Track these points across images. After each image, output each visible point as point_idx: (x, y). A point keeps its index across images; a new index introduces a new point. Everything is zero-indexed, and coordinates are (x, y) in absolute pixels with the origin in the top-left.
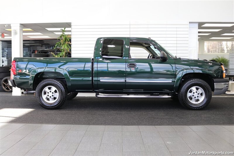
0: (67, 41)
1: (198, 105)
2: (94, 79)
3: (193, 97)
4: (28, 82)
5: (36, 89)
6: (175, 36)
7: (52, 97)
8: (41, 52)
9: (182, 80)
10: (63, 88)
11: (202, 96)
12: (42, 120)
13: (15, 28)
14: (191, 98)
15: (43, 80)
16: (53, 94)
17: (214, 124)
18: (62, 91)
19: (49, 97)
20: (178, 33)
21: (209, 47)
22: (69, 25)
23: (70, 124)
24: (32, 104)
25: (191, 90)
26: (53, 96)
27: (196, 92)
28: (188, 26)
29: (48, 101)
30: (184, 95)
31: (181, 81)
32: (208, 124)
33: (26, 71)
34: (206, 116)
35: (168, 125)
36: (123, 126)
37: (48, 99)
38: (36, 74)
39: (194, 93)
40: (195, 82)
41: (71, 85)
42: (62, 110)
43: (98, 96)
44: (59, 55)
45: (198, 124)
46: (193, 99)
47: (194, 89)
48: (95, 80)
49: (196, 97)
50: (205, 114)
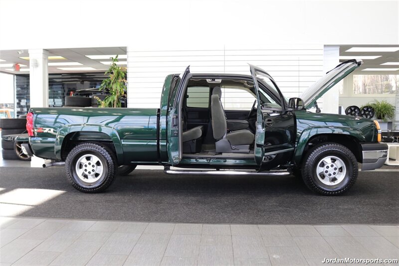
0: (120, 77)
1: (335, 187)
2: (161, 143)
3: (327, 174)
4: (53, 148)
5: (66, 159)
6: (296, 68)
7: (92, 173)
8: (80, 95)
9: (310, 144)
10: (110, 158)
11: (341, 171)
12: (73, 212)
13: (36, 56)
14: (323, 177)
15: (78, 145)
16: (95, 168)
17: (356, 223)
18: (108, 163)
19: (87, 173)
20: (301, 63)
21: (366, 81)
22: (123, 51)
23: (118, 220)
24: (60, 182)
25: (322, 162)
26: (93, 170)
27: (332, 166)
28: (322, 52)
29: (85, 179)
30: (311, 170)
31: (308, 147)
32: (347, 223)
33: (50, 130)
34: (346, 207)
35: (281, 223)
36: (204, 225)
37: (86, 176)
38: (67, 133)
39: (328, 167)
40: (330, 149)
41: (122, 153)
42: (108, 194)
43: (168, 172)
44: (107, 101)
45: (330, 223)
46: (326, 177)
47: (327, 160)
48: (162, 145)
49: (332, 174)
50: (345, 204)
